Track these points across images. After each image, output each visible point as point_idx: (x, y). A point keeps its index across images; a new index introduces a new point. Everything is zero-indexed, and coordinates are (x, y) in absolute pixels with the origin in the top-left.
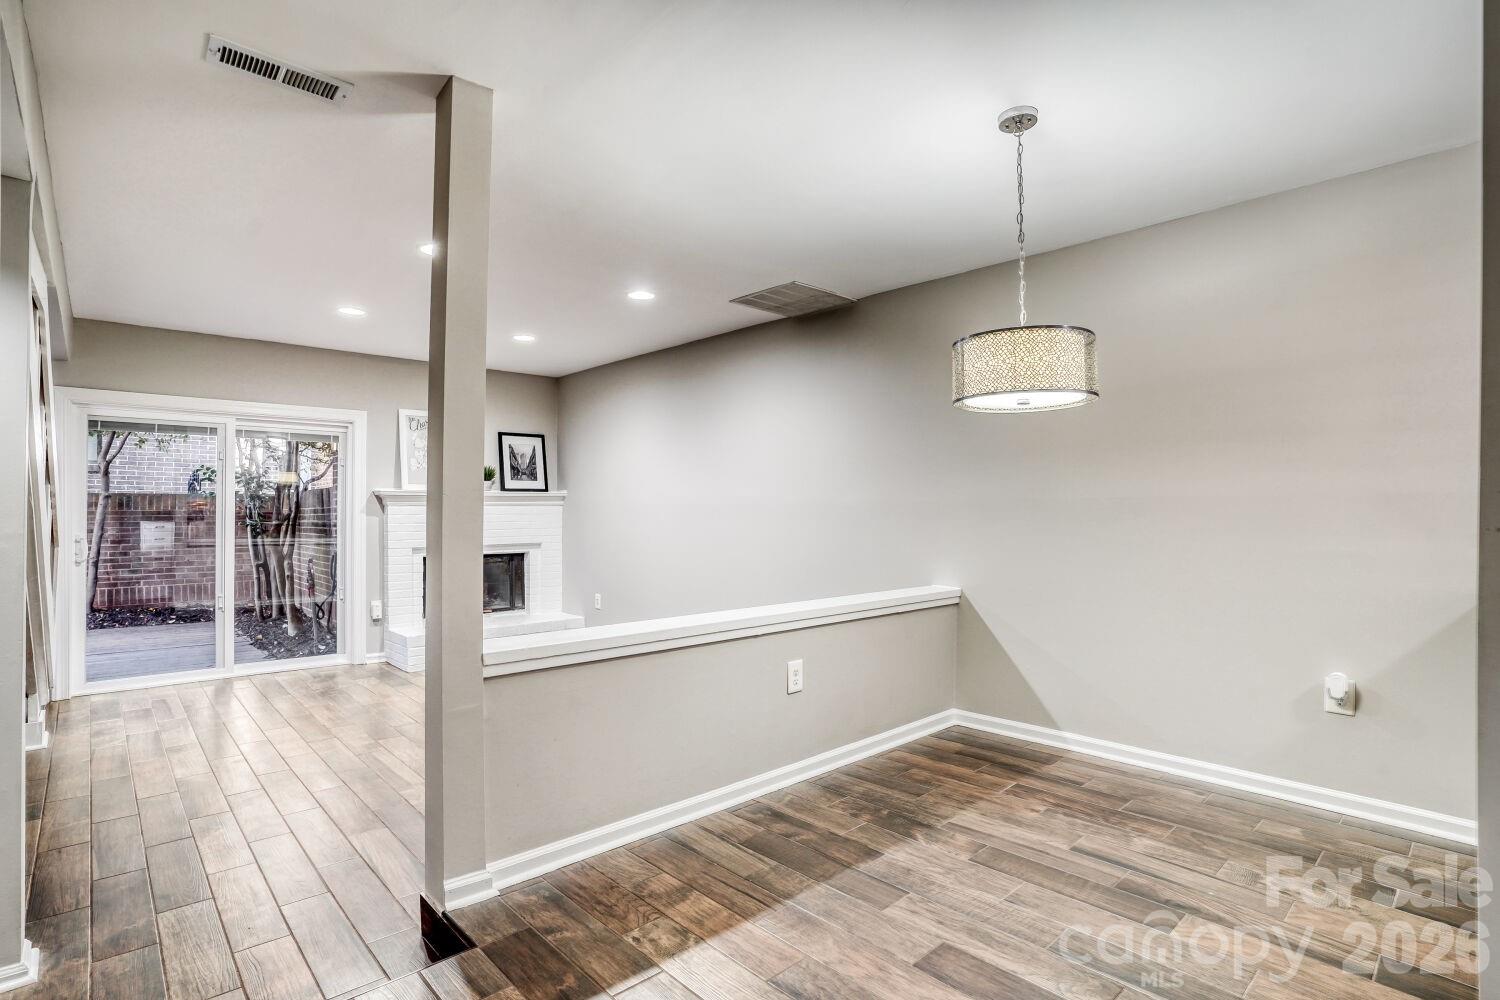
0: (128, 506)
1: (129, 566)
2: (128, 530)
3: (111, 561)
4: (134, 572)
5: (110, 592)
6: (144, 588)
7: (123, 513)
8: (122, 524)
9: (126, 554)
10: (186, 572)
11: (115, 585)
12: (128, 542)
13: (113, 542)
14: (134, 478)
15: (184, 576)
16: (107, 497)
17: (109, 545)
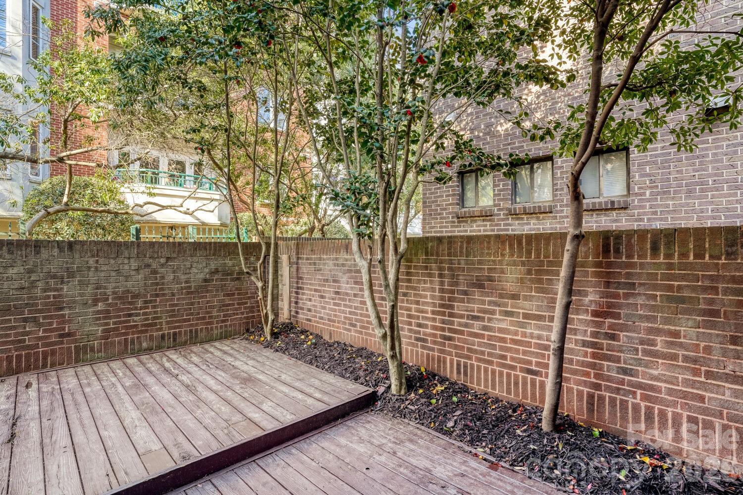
0: (617, 251)
1: (618, 360)
2: (617, 296)
3: (593, 345)
4: (625, 371)
5: (591, 396)
6: (643, 404)
7: (610, 265)
8: (608, 284)
9: (613, 337)
10: (728, 396)
11: (597, 387)
12: (617, 316)
13: (596, 314)
14: (668, 212)
15: (724, 404)
16: (578, 238)
17: (589, 318)
